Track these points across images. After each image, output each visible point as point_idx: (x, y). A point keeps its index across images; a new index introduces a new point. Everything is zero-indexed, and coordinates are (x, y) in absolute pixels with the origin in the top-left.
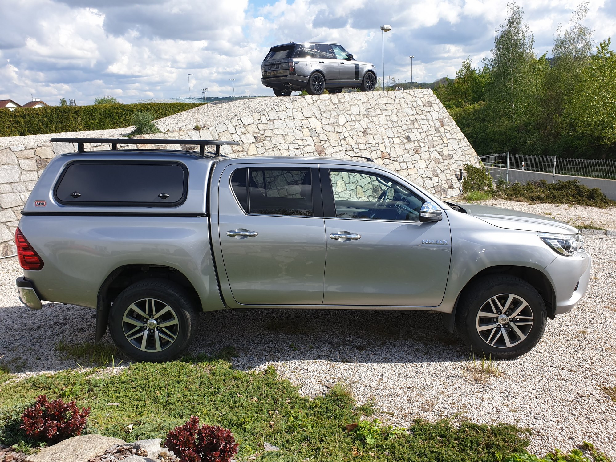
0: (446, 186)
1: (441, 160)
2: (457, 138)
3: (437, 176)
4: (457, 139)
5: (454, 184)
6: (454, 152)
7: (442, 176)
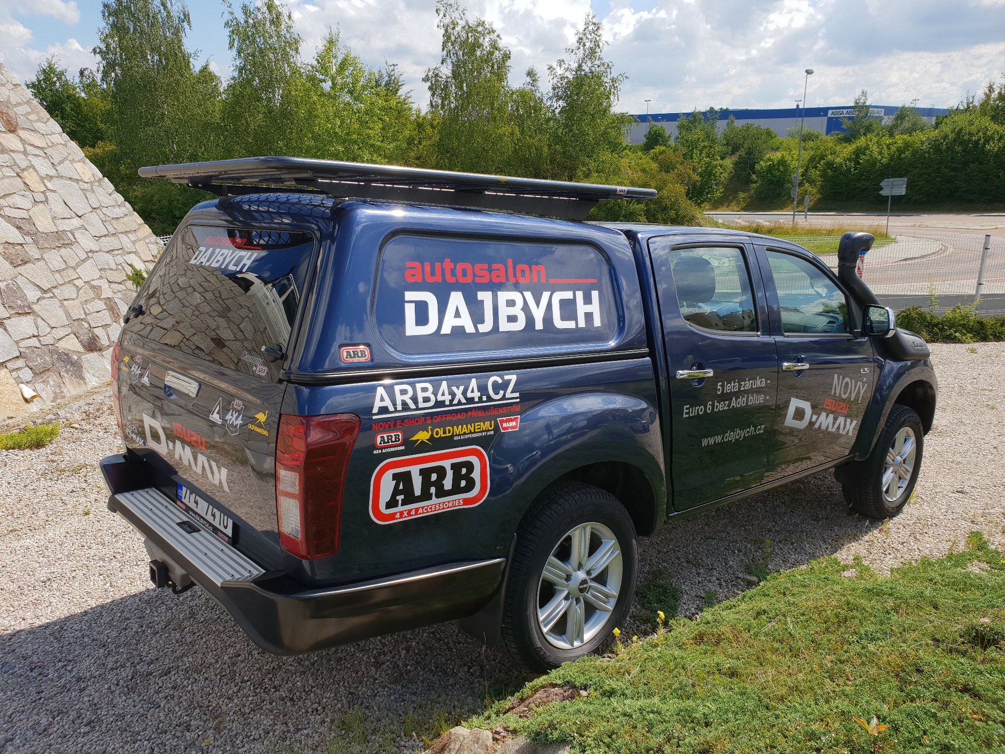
0: (72, 345)
1: (33, 251)
2: (76, 177)
3: (27, 311)
4: (77, 181)
5: (99, 332)
6: (76, 222)
7: (51, 310)
